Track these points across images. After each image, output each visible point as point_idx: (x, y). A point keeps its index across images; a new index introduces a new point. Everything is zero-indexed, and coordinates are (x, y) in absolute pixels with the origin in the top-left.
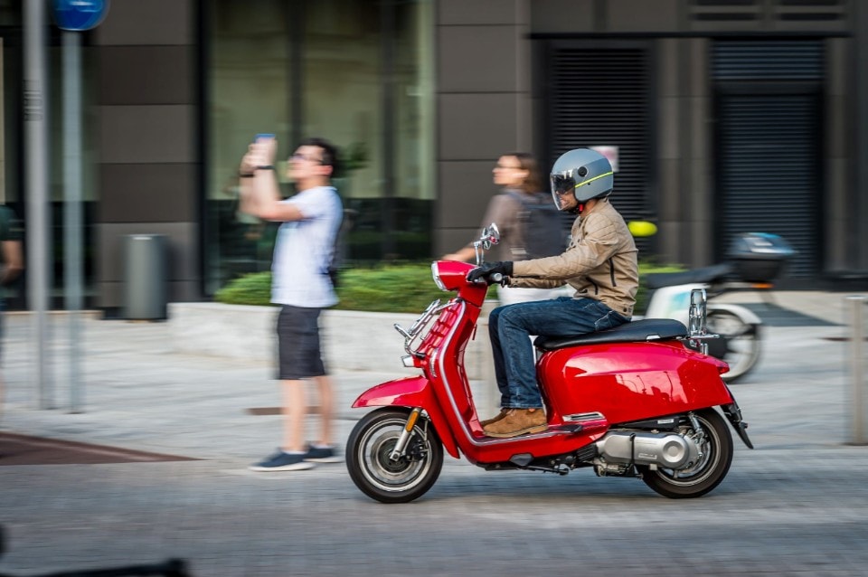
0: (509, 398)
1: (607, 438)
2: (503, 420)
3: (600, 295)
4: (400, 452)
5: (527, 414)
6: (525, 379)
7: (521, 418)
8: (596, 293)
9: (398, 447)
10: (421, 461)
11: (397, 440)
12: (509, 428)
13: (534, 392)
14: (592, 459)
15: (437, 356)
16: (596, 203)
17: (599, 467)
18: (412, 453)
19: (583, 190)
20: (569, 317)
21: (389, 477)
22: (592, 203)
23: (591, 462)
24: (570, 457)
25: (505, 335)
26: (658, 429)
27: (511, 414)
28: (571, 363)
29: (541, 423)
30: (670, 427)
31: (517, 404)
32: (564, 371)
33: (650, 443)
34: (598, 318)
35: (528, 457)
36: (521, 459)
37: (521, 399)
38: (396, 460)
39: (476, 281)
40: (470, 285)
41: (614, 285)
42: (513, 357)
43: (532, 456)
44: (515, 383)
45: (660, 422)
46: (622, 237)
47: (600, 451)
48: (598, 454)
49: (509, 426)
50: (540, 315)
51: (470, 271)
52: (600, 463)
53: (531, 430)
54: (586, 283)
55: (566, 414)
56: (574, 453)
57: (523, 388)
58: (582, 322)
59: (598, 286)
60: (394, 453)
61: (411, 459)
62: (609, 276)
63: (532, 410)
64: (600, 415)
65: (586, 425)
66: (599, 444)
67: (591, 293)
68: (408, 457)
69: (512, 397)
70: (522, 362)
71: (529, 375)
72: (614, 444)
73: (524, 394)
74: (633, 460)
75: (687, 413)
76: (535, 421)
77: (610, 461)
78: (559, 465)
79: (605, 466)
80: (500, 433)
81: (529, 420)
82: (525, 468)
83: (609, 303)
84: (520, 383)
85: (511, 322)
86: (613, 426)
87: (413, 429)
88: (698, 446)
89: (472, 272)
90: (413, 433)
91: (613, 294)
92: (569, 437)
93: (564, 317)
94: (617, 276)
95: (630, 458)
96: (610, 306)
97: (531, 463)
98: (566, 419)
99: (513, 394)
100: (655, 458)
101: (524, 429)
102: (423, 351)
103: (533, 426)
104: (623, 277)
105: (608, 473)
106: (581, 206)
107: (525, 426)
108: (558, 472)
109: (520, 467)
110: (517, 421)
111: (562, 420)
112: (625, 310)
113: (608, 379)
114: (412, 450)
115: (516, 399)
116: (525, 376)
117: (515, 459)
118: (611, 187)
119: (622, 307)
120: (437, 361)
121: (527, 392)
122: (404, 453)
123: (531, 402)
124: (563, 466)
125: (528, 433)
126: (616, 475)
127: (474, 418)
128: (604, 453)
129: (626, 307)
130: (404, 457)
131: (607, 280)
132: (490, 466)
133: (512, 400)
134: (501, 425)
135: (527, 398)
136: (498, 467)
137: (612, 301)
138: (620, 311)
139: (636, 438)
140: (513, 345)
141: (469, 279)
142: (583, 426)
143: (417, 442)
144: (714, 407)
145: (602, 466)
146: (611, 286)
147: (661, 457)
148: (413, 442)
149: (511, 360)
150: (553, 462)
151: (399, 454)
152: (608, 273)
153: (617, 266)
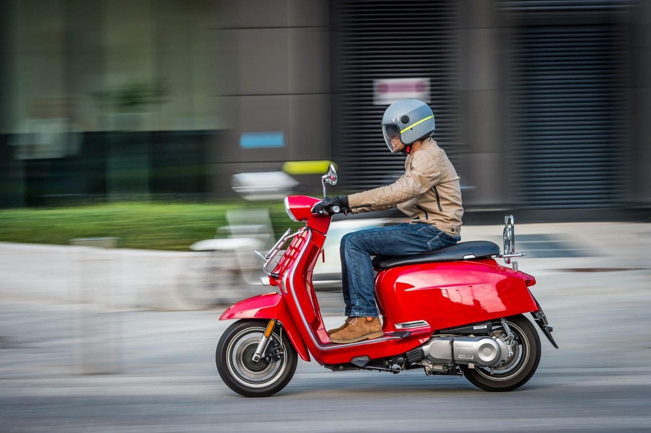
0: (351, 309)
1: (432, 343)
2: (346, 329)
3: (431, 219)
4: (261, 354)
5: (365, 323)
6: (364, 292)
7: (361, 327)
8: (427, 218)
9: (258, 350)
10: (279, 363)
11: (258, 344)
12: (351, 335)
13: (371, 303)
14: (420, 361)
15: (289, 275)
16: (422, 143)
17: (427, 368)
18: (271, 355)
19: (408, 134)
20: (405, 240)
21: (252, 376)
22: (418, 144)
23: (419, 364)
24: (401, 359)
25: (350, 256)
26: (474, 334)
27: (353, 323)
28: (402, 279)
29: (377, 330)
30: (485, 332)
31: (357, 314)
32: (395, 286)
33: (468, 346)
34: (430, 239)
35: (366, 359)
36: (359, 361)
37: (360, 309)
38: (257, 361)
39: (321, 212)
40: (316, 216)
41: (441, 210)
42: (355, 274)
43: (369, 358)
44: (355, 296)
45: (475, 328)
46: (444, 168)
47: (426, 354)
48: (424, 357)
49: (351, 334)
50: (380, 239)
51: (316, 204)
52: (426, 364)
53: (369, 336)
54: (417, 211)
55: (398, 323)
56: (404, 355)
57: (362, 300)
58: (416, 243)
59: (427, 212)
60: (255, 355)
61: (270, 360)
62: (436, 203)
63: (370, 319)
64: (426, 322)
65: (414, 331)
66: (425, 348)
67: (423, 218)
68: (267, 359)
69: (353, 307)
70: (362, 279)
71: (368, 289)
72: (438, 347)
73: (363, 304)
74: (453, 361)
75: (499, 320)
76: (372, 328)
77: (435, 362)
78: (392, 365)
79: (431, 366)
80: (343, 339)
81: (368, 328)
82: (363, 368)
83: (439, 226)
84: (360, 296)
85: (355, 245)
86: (435, 332)
87: (271, 334)
88: (509, 347)
89: (316, 206)
90: (271, 339)
91: (441, 218)
92: (399, 342)
93: (401, 240)
94: (442, 202)
95: (451, 358)
96: (439, 228)
97: (369, 364)
98: (398, 327)
99: (354, 305)
100: (472, 359)
101: (364, 335)
102: (277, 272)
103: (371, 333)
104: (449, 202)
105: (435, 373)
106: (408, 148)
107: (364, 334)
108: (391, 371)
109: (359, 368)
110: (358, 329)
111: (395, 327)
112: (453, 230)
113: (435, 292)
114: (271, 352)
115: (356, 309)
116: (365, 290)
117: (355, 361)
118: (434, 128)
119: (449, 228)
120: (288, 279)
121: (366, 303)
122: (263, 355)
123: (369, 312)
124: (395, 366)
125: (368, 339)
126: (442, 373)
127: (321, 327)
128: (429, 355)
129: (454, 228)
130: (264, 359)
131: (434, 206)
132: (335, 367)
133: (353, 310)
134: (345, 333)
135: (365, 308)
136: (341, 367)
137: (441, 223)
138: (448, 232)
139: (455, 342)
140: (356, 264)
141: (314, 211)
142: (410, 332)
143: (274, 346)
144: (524, 314)
145: (429, 366)
146: (438, 211)
147: (477, 357)
148: (271, 347)
149: (353, 276)
150: (387, 363)
151: (259, 356)
152: (434, 201)
153: (441, 194)
